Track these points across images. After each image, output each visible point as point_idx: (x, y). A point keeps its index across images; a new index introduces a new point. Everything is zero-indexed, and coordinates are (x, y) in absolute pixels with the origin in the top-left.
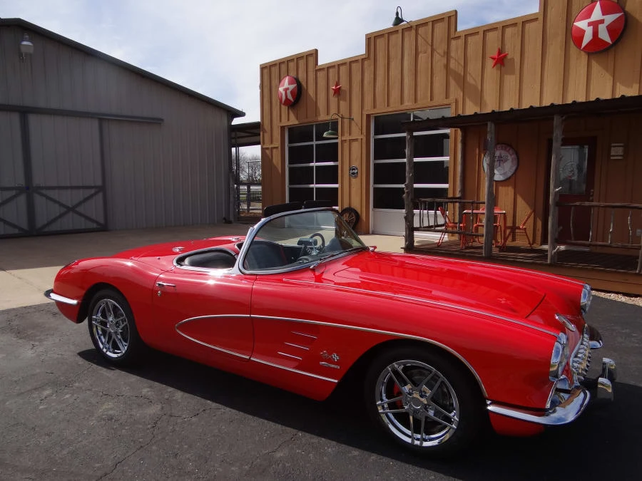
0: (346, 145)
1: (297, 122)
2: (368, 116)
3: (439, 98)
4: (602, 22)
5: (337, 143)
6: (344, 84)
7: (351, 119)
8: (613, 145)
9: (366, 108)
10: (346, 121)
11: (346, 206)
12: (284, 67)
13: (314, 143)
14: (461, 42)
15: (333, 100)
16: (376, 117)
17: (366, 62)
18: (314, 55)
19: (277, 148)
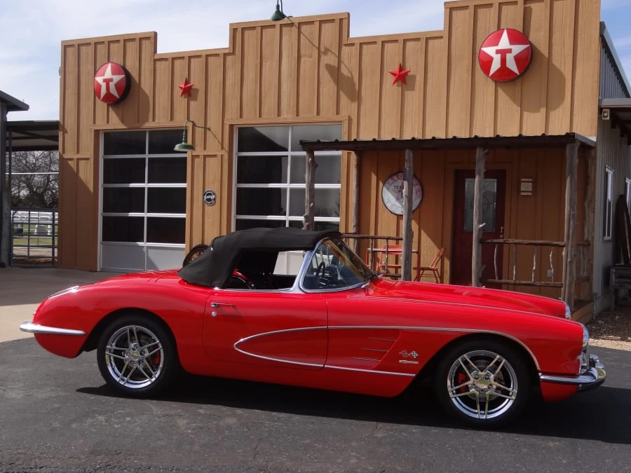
0: (199, 162)
1: (121, 126)
2: (231, 126)
3: (328, 112)
4: (510, 51)
5: (186, 159)
6: (197, 82)
7: (206, 129)
8: (523, 180)
9: (228, 116)
10: (199, 132)
11: (196, 242)
12: (102, 50)
13: (147, 156)
14: (355, 49)
15: (181, 102)
16: (240, 129)
17: (229, 58)
18: (153, 40)
19: (87, 159)
